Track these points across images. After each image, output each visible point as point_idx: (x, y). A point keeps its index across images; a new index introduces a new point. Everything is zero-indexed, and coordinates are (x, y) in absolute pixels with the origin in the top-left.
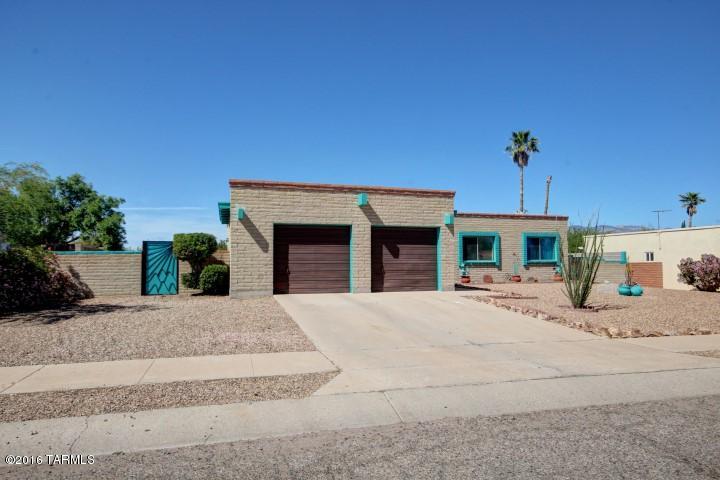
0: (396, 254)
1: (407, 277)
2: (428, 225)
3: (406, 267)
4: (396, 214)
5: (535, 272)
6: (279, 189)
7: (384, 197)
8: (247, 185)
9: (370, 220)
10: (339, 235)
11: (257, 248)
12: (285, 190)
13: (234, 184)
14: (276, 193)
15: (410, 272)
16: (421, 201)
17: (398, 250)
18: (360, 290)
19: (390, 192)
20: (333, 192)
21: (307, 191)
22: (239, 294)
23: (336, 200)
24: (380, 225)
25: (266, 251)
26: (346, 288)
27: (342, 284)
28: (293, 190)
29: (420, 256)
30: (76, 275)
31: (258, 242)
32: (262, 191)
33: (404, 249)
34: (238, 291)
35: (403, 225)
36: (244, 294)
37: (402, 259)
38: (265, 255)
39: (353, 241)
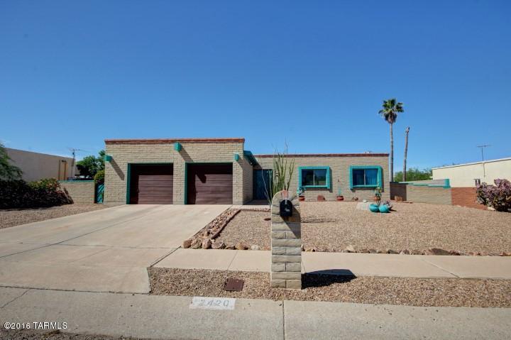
0: (204, 180)
1: (211, 195)
2: (224, 161)
3: (210, 189)
4: (201, 155)
5: (359, 193)
6: (131, 144)
7: (195, 144)
8: (114, 142)
9: (185, 159)
10: (167, 169)
11: (118, 178)
12: (135, 144)
13: (107, 142)
14: (130, 146)
15: (213, 192)
16: (219, 145)
17: (205, 178)
18: (179, 203)
19: (197, 141)
20: (162, 143)
21: (147, 143)
22: (108, 203)
23: (164, 148)
24: (191, 162)
25: (123, 179)
26: (171, 202)
27: (168, 198)
28: (139, 143)
29: (221, 182)
30: (67, 193)
31: (119, 174)
32: (122, 145)
33: (209, 177)
34: (108, 202)
35: (206, 162)
36: (112, 203)
37: (208, 183)
38: (122, 181)
39: (175, 172)
